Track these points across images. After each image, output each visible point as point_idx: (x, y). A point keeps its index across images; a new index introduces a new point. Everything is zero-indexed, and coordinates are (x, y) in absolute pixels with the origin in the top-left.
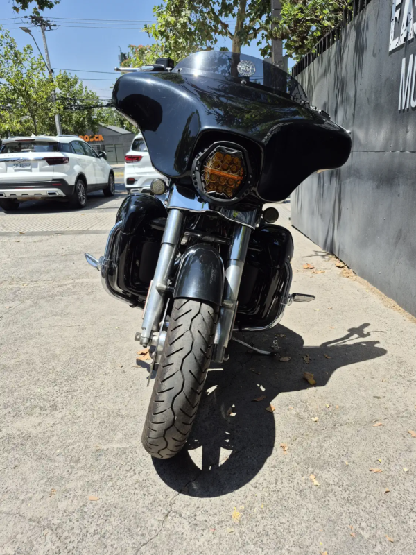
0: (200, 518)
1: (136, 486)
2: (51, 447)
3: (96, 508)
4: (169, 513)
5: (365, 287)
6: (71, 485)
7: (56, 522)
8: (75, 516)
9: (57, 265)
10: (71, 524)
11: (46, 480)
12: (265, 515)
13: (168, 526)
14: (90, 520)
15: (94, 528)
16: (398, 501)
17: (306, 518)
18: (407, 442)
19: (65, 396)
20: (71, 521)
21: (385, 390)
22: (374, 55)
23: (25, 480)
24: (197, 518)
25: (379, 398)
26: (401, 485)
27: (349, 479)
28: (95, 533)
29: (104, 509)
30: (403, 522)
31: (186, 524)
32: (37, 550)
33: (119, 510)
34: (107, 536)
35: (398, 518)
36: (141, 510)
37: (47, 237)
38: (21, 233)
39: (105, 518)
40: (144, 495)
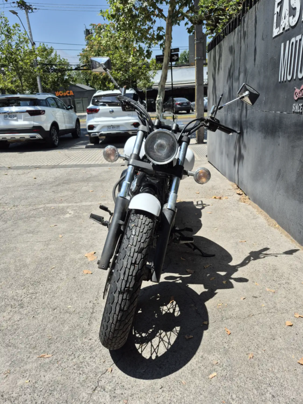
0: (118, 392)
1: (75, 367)
2: (16, 337)
3: (45, 384)
4: (96, 387)
5: (256, 210)
8: (29, 390)
9: (34, 193)
11: (10, 362)
12: (165, 389)
13: (95, 398)
14: (39, 394)
15: (41, 400)
16: (260, 378)
17: (193, 391)
18: (273, 332)
19: (30, 297)
20: (25, 395)
21: (261, 291)
22: (263, 39)
24: (116, 392)
25: (256, 297)
26: (264, 365)
27: (227, 361)
29: (50, 385)
30: (263, 394)
31: (108, 396)
33: (60, 386)
35: (259, 391)
37: (29, 171)
38: (9, 168)
40: (80, 374)
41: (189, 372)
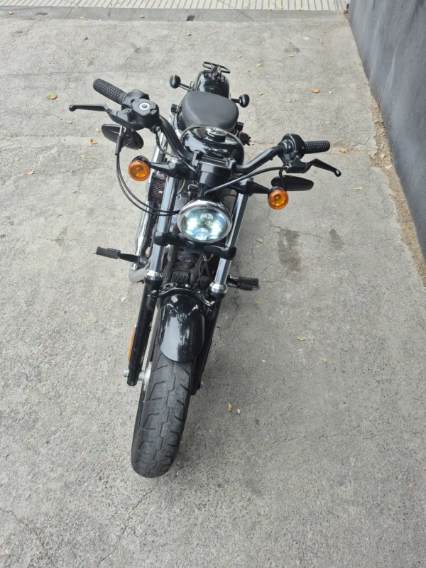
0: (149, 538)
3: (71, 514)
4: (126, 528)
5: (394, 194)
6: (52, 485)
7: (39, 525)
8: (55, 521)
10: (51, 529)
11: (32, 475)
12: (200, 542)
13: (124, 543)
14: (65, 528)
15: (68, 537)
16: (309, 543)
17: (231, 550)
18: (343, 471)
19: (48, 362)
20: (51, 527)
23: (16, 473)
24: (147, 537)
27: (277, 511)
28: (68, 543)
29: (76, 517)
31: (138, 542)
32: (25, 553)
33: (87, 520)
34: (77, 546)
35: (302, 562)
36: (107, 522)
39: (77, 527)
40: (109, 504)
41: (231, 520)
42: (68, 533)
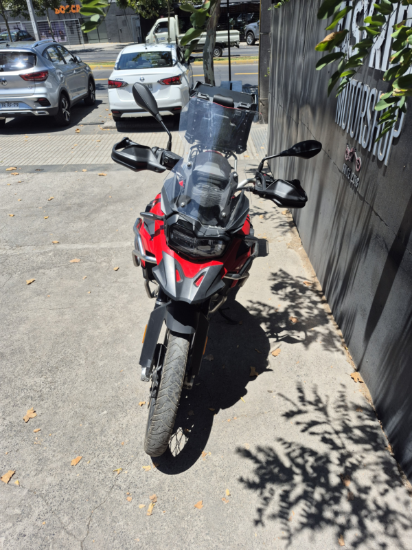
0: (132, 490)
1: (95, 466)
3: (70, 482)
4: (113, 486)
6: (54, 465)
7: (44, 492)
8: (57, 488)
9: (39, 222)
10: (54, 493)
11: (38, 461)
12: (171, 488)
13: (112, 496)
14: (65, 491)
15: (68, 496)
17: (194, 491)
19: (49, 387)
23: (24, 461)
24: (130, 490)
25: (270, 392)
28: (68, 500)
29: (74, 483)
32: (34, 511)
33: (83, 485)
34: (75, 502)
36: (96, 484)
37: (28, 176)
40: (100, 473)
41: (194, 472)
42: (68, 494)
